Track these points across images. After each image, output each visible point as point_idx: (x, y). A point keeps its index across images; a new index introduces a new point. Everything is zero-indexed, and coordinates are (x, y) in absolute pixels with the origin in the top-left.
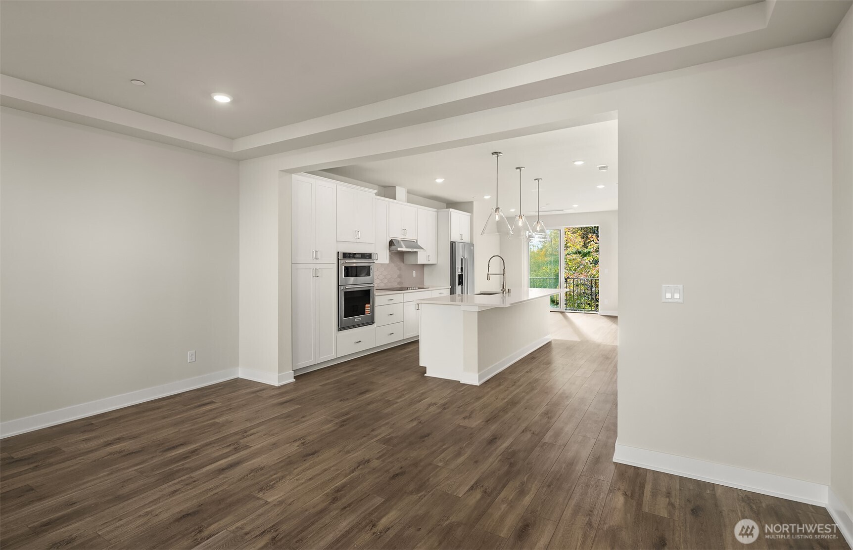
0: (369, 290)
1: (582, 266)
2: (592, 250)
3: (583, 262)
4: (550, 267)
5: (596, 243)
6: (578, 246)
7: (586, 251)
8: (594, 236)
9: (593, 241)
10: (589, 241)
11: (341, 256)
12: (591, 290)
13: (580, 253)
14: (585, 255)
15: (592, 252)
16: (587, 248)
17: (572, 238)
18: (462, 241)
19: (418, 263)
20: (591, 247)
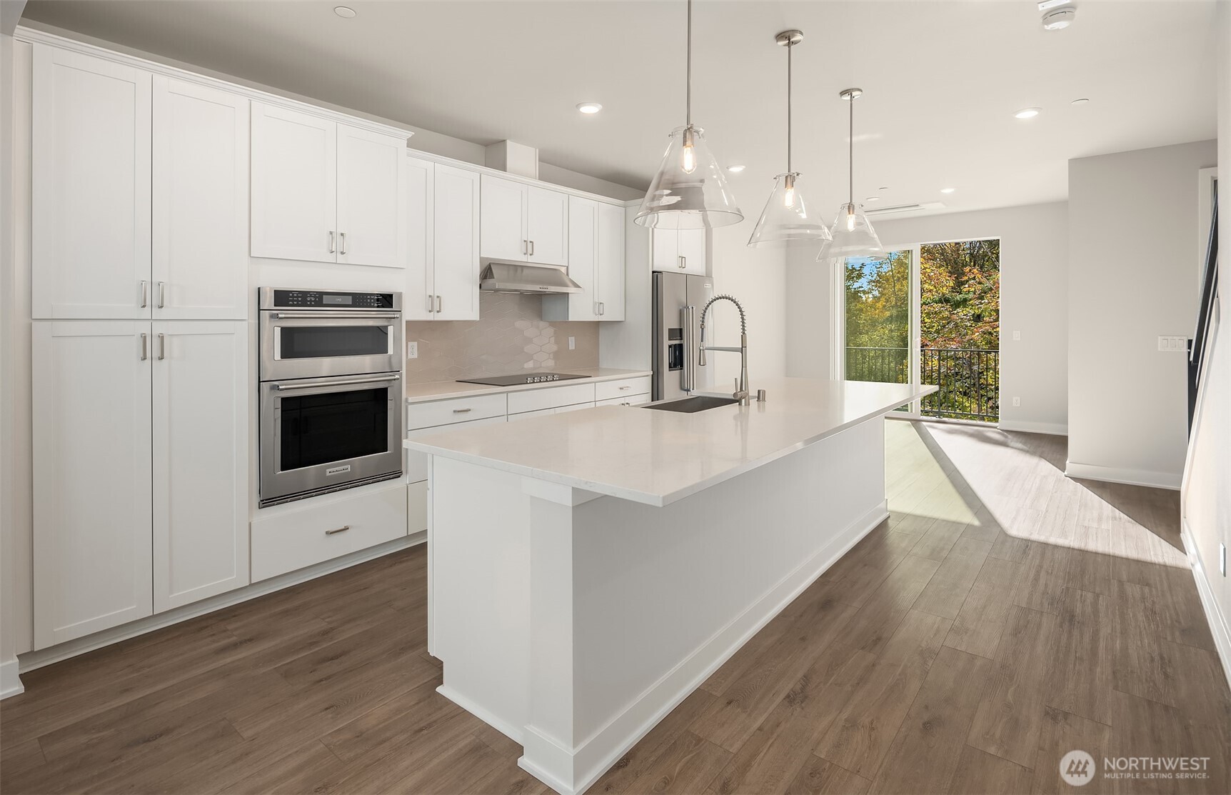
0: (385, 391)
1: (951, 325)
2: (971, 295)
3: (955, 317)
4: (889, 326)
5: (980, 283)
6: (945, 288)
7: (959, 297)
8: (975, 270)
9: (974, 278)
10: (966, 278)
11: (268, 301)
12: (971, 369)
13: (947, 301)
14: (957, 305)
15: (971, 300)
16: (961, 293)
17: (932, 274)
18: (684, 271)
19: (570, 320)
20: (970, 289)
